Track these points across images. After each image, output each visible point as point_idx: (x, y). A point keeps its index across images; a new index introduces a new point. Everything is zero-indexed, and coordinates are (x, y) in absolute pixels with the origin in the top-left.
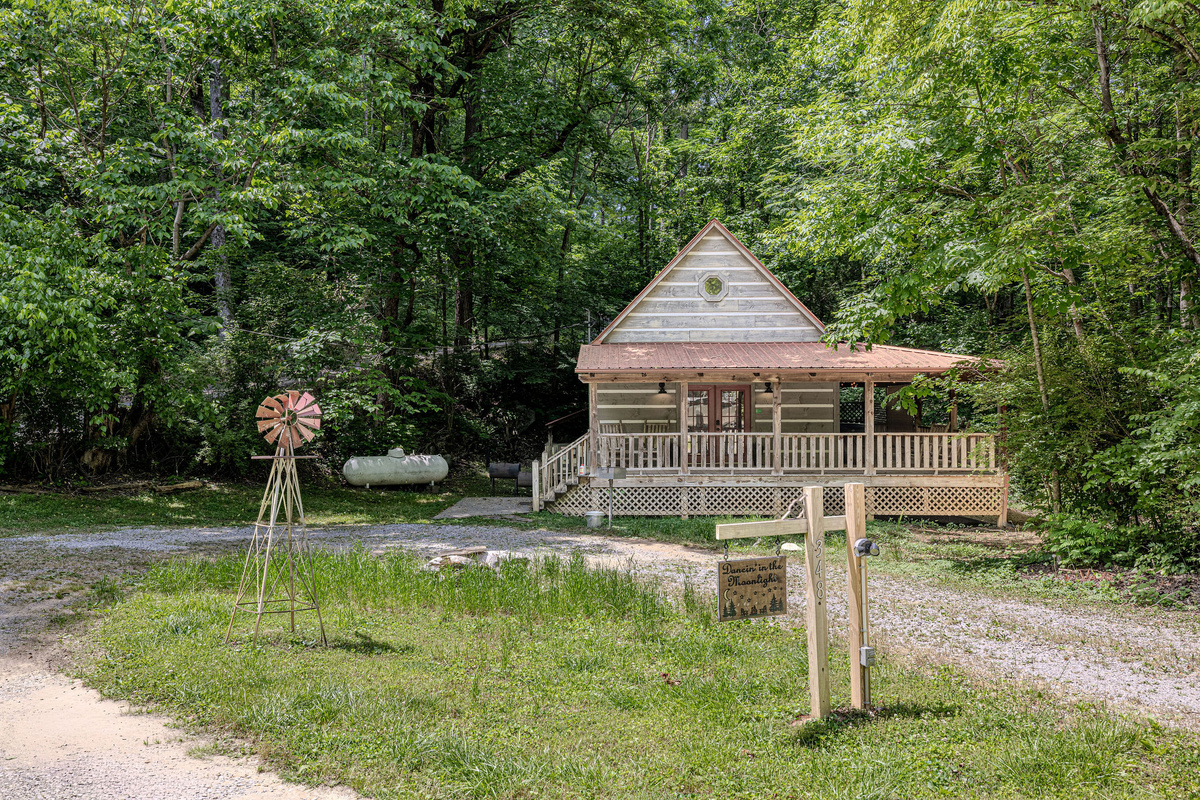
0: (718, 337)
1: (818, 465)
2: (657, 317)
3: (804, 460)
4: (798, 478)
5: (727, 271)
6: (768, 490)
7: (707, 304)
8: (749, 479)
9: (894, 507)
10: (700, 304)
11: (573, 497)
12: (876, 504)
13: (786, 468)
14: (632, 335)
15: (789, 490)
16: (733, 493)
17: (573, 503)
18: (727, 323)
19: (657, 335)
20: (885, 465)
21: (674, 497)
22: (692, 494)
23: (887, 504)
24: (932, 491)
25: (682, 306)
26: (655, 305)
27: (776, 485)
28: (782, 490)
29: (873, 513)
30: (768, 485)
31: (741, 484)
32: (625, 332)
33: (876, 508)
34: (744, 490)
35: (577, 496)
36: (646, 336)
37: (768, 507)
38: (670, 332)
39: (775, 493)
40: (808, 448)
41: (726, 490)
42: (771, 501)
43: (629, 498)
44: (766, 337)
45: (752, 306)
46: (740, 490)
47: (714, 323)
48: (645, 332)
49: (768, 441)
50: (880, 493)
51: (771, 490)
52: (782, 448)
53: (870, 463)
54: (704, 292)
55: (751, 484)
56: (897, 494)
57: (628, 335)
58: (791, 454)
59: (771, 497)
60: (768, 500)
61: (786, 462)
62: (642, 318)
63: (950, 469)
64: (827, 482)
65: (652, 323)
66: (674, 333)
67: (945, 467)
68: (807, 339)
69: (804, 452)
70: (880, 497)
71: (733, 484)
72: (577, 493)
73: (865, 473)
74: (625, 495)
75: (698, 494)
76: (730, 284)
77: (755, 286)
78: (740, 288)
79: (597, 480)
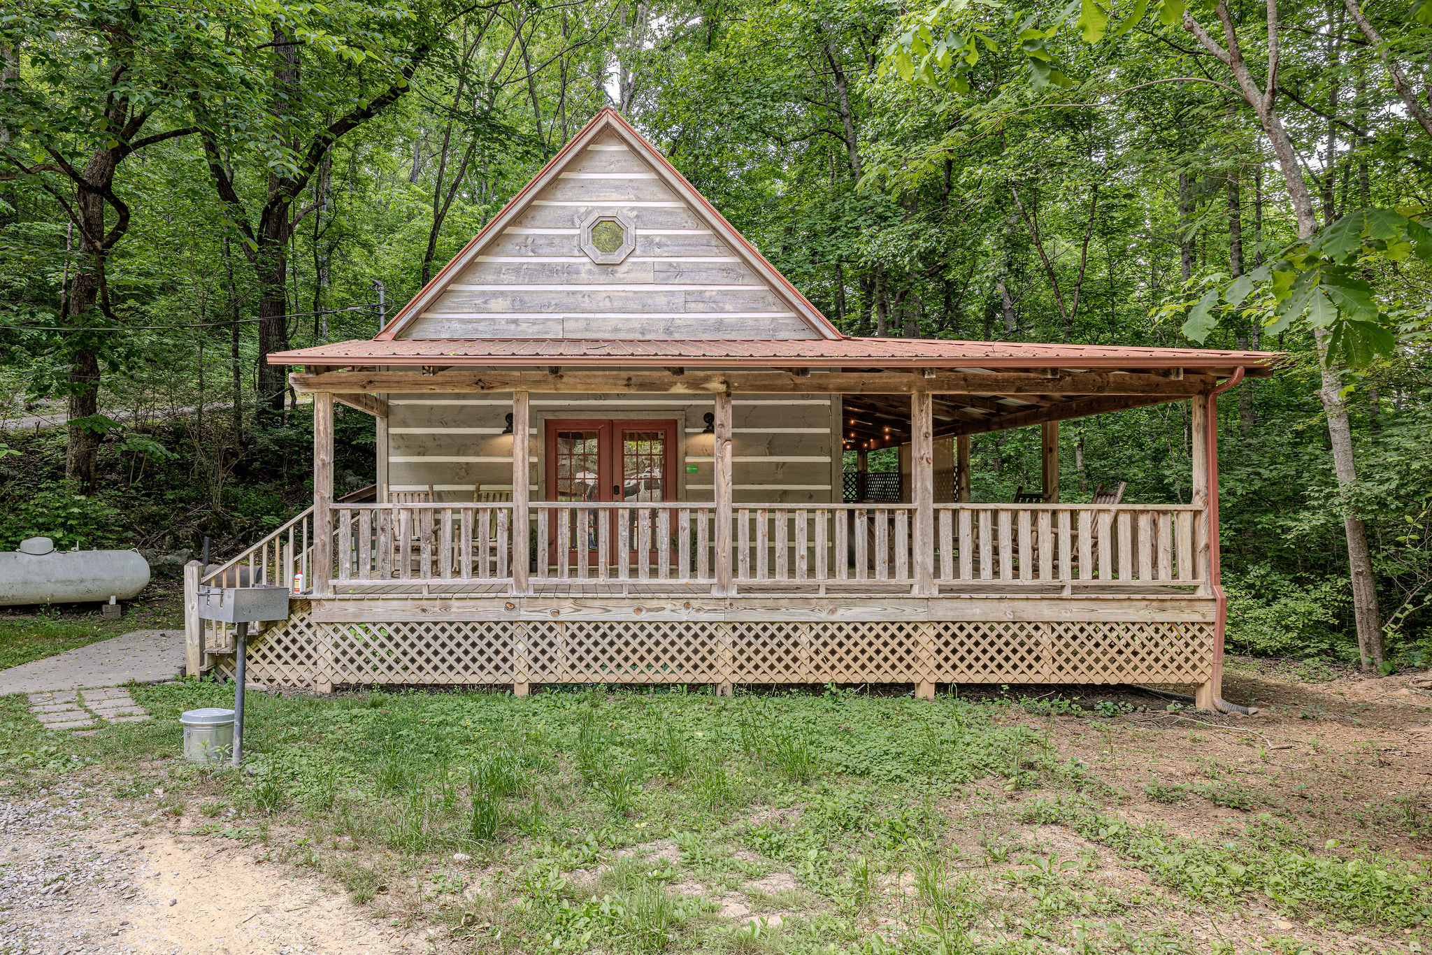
0: (616, 330)
1: (811, 571)
2: (502, 293)
3: (782, 561)
4: (770, 603)
5: (633, 209)
6: (703, 629)
7: (595, 269)
8: (662, 603)
9: (978, 666)
10: (583, 269)
11: (279, 641)
12: (940, 658)
13: (743, 579)
14: (456, 325)
15: (749, 629)
16: (627, 636)
17: (279, 657)
18: (632, 305)
19: (504, 326)
20: (956, 573)
21: (497, 645)
22: (536, 637)
23: (962, 659)
24: (1060, 629)
25: (549, 272)
26: (499, 270)
27: (720, 617)
28: (734, 629)
29: (933, 679)
30: (704, 617)
31: (644, 616)
32: (442, 321)
33: (939, 667)
34: (650, 629)
35: (287, 641)
36: (481, 327)
37: (704, 666)
38: (527, 321)
39: (719, 635)
40: (791, 537)
41: (612, 628)
42: (711, 652)
43: (397, 645)
44: (705, 331)
45: (680, 273)
46: (642, 629)
47: (608, 303)
48: (478, 321)
49: (703, 520)
50: (947, 636)
51: (711, 629)
52: (735, 538)
53: (924, 568)
54: (589, 248)
55: (666, 615)
56: (984, 636)
57: (447, 325)
58: (753, 551)
59: (710, 644)
60: (704, 651)
61: (743, 567)
62: (473, 295)
63: (1095, 582)
64: (833, 612)
65: (493, 305)
66: (534, 322)
67: (1086, 577)
68: (782, 335)
69: (781, 544)
70: (947, 644)
71: (627, 614)
72: (287, 634)
73: (915, 592)
74: (390, 638)
75: (550, 636)
76: (639, 232)
77: (686, 237)
78: (657, 240)
79: (327, 605)
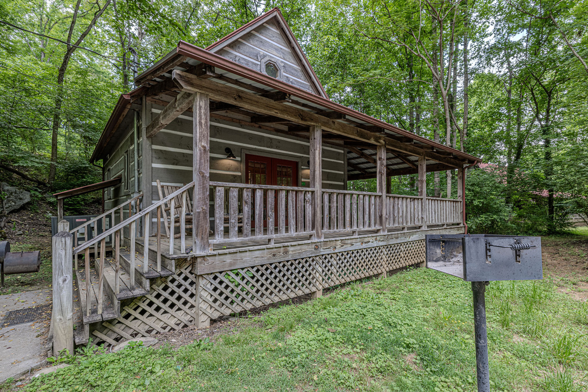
3: (396, 219)
4: (396, 236)
5: (282, 62)
8: (369, 239)
13: (388, 226)
16: (358, 256)
21: (310, 270)
22: (326, 262)
27: (385, 243)
30: (380, 244)
31: (364, 246)
34: (365, 251)
37: (379, 266)
39: (383, 251)
41: (353, 253)
43: (257, 281)
53: (425, 220)
55: (370, 244)
59: (381, 255)
60: (379, 259)
61: (388, 221)
64: (410, 237)
71: (358, 246)
73: (423, 228)
74: (253, 277)
75: (331, 261)
76: (284, 74)
77: (301, 83)
78: (291, 80)
79: (210, 259)
